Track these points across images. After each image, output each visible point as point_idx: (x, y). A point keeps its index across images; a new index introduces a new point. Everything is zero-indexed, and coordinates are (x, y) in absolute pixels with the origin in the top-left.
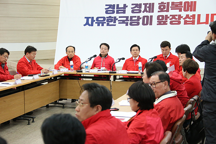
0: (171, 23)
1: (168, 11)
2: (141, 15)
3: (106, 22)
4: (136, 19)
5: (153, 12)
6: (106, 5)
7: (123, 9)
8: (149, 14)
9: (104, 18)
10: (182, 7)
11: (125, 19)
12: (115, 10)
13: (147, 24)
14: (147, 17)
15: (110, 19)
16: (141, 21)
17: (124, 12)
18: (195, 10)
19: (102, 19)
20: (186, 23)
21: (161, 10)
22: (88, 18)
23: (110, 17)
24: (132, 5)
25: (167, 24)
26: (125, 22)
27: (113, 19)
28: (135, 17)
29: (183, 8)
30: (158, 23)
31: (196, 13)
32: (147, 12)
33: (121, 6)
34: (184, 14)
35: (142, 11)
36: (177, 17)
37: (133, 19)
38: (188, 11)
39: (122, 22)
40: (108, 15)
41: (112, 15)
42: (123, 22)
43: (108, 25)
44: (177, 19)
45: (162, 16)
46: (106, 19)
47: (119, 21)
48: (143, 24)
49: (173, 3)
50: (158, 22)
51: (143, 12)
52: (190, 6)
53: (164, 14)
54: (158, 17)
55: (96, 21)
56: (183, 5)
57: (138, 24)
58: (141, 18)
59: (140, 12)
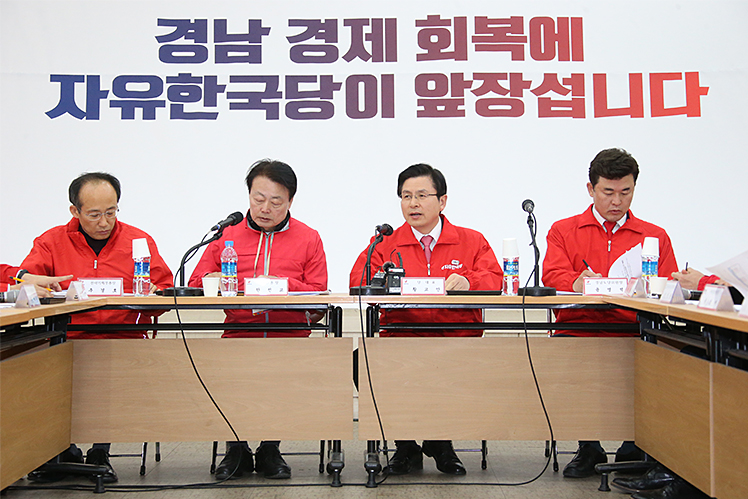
0: (483, 109)
1: (461, 54)
2: (340, 71)
3: (168, 103)
4: (316, 87)
5: (392, 57)
6: (161, 22)
7: (247, 43)
8: (377, 69)
9: (155, 81)
10: (524, 39)
11: (261, 87)
12: (210, 45)
13: (370, 112)
14: (370, 80)
15: (185, 90)
16: (339, 99)
17: (255, 56)
18: (579, 56)
19: (145, 87)
20: (546, 109)
21: (433, 53)
22: (67, 82)
23: (185, 77)
24: (292, 23)
25: (462, 114)
26: (263, 101)
27: (202, 86)
28: (312, 79)
29: (527, 46)
30: (422, 108)
31: (587, 68)
32: (365, 57)
33: (238, 26)
34: (533, 70)
35: (342, 53)
36: (505, 84)
37: (303, 87)
38: (548, 56)
39: (246, 101)
40: (175, 70)
41: (196, 70)
42: (254, 102)
43: (177, 113)
44: (503, 91)
45: (440, 78)
46: (166, 86)
47: (230, 95)
48: (352, 112)
49: (481, 23)
50: (420, 103)
51: (348, 57)
52: (556, 37)
53: (446, 67)
54: (421, 81)
55: (111, 94)
56: (527, 32)
57: (327, 112)
58: (338, 86)
59: (331, 56)
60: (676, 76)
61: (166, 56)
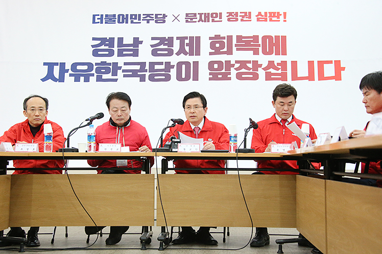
0: (239, 77)
1: (230, 52)
2: (174, 60)
3: (96, 74)
4: (163, 67)
5: (198, 54)
6: (94, 39)
7: (132, 48)
8: (191, 59)
9: (90, 65)
10: (259, 45)
11: (138, 67)
12: (116, 49)
13: (187, 79)
14: (187, 64)
15: (103, 68)
16: (173, 72)
17: (136, 54)
18: (284, 53)
19: (85, 67)
20: (269, 77)
21: (217, 52)
22: (51, 66)
23: (103, 63)
24: (153, 39)
25: (230, 79)
26: (139, 73)
27: (111, 67)
28: (161, 63)
29: (260, 49)
31: (288, 58)
32: (186, 53)
33: (128, 40)
34: (263, 60)
35: (175, 52)
36: (250, 65)
37: (157, 67)
38: (270, 53)
39: (131, 73)
40: (99, 60)
41: (109, 60)
42: (134, 74)
43: (99, 79)
44: (249, 69)
45: (220, 63)
46: (95, 67)
47: (124, 71)
48: (179, 78)
49: (239, 38)
50: (210, 74)
51: (178, 54)
52: (274, 45)
53: (223, 58)
54: (211, 64)
55: (70, 70)
56: (260, 42)
57: (168, 78)
58: (173, 66)
59: (170, 53)
60: (330, 62)
61: (95, 54)
